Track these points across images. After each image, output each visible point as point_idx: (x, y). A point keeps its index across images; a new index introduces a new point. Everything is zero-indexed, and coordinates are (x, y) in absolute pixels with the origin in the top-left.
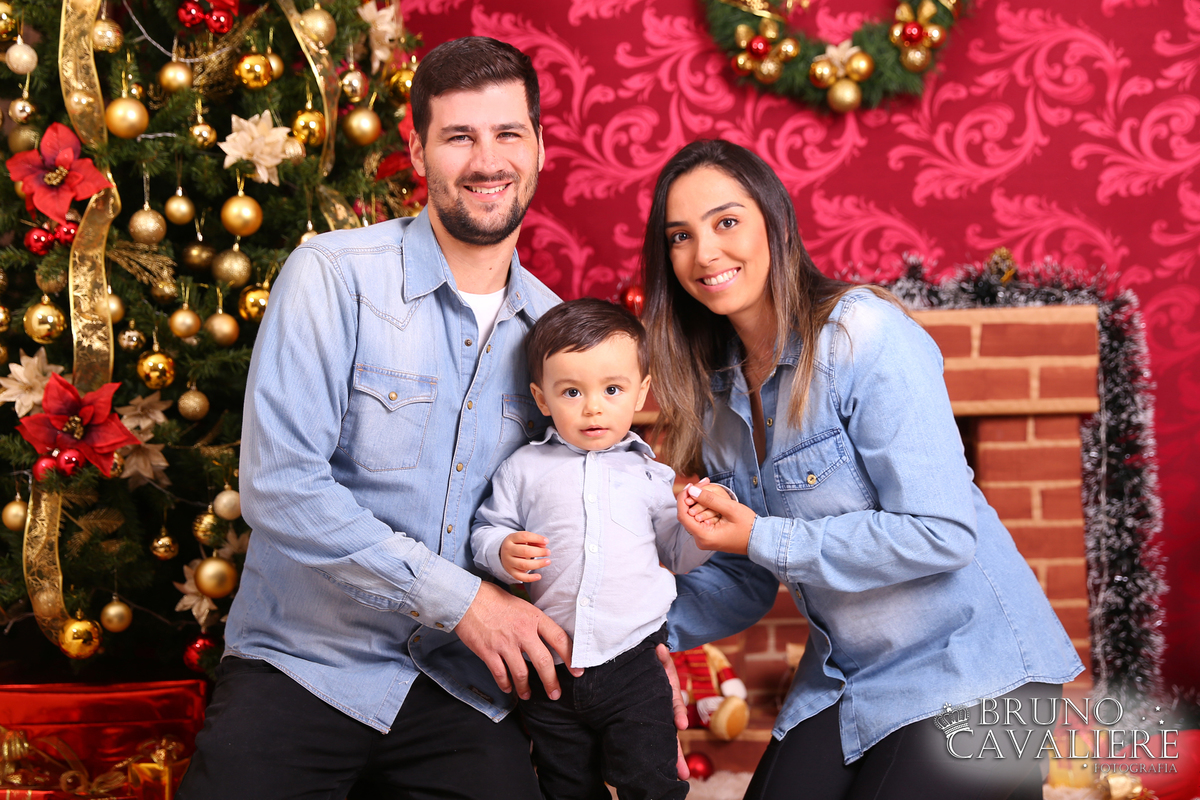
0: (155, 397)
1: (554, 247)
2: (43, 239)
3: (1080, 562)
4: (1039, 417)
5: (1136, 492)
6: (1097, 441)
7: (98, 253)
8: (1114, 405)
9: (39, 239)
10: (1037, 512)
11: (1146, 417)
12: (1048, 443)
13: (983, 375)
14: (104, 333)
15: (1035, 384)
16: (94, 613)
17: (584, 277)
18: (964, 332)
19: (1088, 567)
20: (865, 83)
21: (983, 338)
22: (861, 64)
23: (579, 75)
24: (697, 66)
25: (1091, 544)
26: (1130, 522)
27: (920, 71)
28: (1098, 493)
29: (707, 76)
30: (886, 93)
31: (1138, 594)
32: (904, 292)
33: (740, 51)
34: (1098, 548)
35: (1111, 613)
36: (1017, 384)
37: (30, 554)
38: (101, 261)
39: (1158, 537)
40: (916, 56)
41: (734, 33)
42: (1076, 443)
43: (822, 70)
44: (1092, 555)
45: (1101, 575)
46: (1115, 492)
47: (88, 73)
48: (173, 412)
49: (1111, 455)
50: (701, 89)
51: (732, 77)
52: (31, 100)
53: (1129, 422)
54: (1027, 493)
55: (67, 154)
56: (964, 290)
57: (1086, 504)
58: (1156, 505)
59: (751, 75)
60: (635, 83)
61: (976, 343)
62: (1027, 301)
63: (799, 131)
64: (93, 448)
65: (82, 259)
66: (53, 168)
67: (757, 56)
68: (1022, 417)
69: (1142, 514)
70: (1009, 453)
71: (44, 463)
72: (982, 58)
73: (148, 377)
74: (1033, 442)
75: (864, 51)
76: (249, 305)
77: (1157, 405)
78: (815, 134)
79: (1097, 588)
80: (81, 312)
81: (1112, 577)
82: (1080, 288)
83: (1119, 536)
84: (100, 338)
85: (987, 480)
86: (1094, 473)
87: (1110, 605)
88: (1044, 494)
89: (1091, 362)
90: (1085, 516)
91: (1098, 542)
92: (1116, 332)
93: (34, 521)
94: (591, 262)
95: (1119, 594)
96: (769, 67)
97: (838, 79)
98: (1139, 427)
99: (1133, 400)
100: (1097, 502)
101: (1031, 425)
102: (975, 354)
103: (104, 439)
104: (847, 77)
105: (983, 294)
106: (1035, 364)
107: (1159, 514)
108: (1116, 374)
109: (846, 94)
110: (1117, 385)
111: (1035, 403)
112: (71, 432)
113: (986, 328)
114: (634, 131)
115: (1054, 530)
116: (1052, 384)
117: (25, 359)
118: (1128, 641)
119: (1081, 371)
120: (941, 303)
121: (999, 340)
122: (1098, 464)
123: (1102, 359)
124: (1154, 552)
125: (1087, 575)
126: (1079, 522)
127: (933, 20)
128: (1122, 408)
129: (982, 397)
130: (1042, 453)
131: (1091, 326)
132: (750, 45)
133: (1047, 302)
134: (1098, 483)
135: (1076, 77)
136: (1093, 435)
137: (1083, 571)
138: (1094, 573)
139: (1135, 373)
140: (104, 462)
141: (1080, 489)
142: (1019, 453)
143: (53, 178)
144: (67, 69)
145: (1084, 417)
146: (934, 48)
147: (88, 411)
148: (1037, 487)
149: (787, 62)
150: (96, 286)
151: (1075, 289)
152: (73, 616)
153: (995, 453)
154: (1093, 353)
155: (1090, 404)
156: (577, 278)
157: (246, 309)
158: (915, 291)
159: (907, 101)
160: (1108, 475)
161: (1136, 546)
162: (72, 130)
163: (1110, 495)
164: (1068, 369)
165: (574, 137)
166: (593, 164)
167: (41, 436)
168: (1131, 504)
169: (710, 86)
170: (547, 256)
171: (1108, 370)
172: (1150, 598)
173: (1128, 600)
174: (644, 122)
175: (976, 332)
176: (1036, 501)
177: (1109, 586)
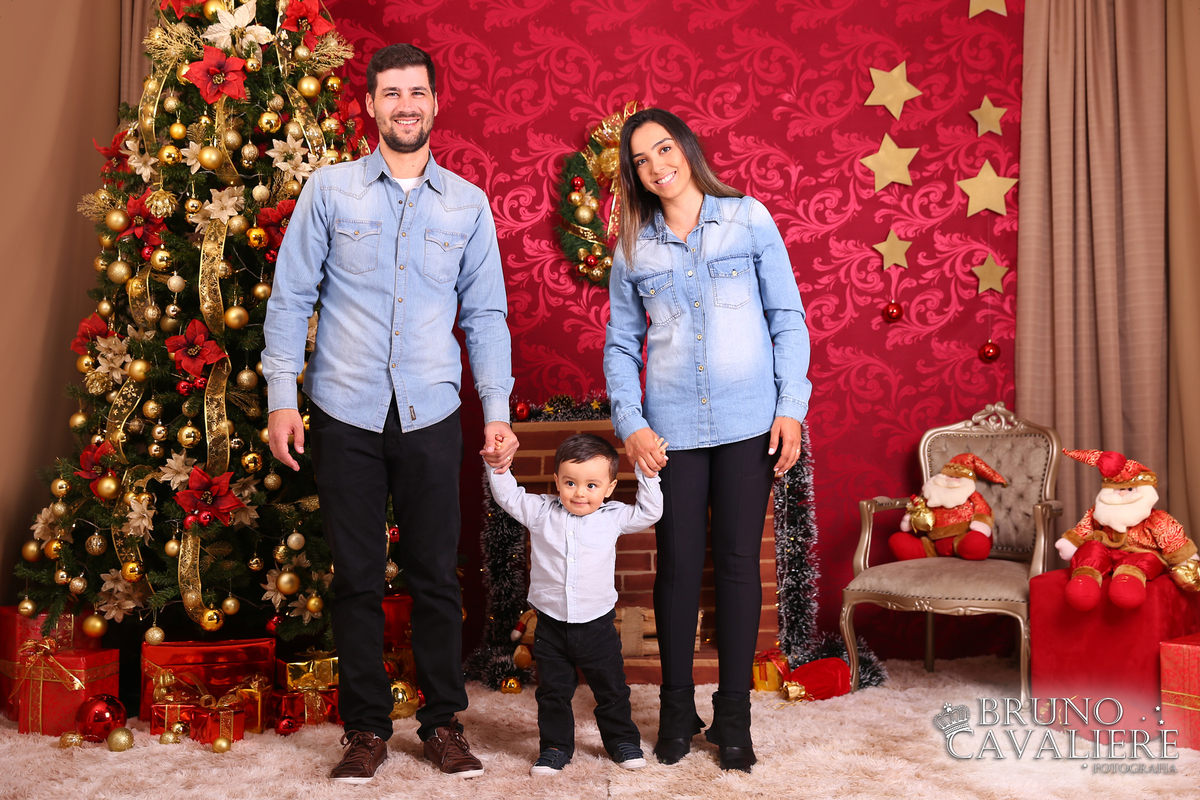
0: (251, 478)
2: (187, 387)
3: (774, 561)
5: (803, 522)
6: (783, 494)
7: (221, 396)
9: (184, 387)
11: (809, 480)
16: (219, 605)
19: (777, 564)
24: (554, 268)
26: (800, 539)
28: (783, 522)
29: (560, 274)
31: (804, 580)
33: (581, 262)
34: (782, 553)
35: (789, 591)
37: (182, 571)
38: (223, 402)
39: (815, 547)
41: (577, 251)
44: (779, 557)
45: (784, 569)
46: (792, 522)
47: (215, 294)
48: (261, 486)
49: (790, 501)
50: (556, 282)
51: (574, 275)
52: (177, 304)
53: (800, 483)
55: (201, 338)
57: (776, 528)
58: (815, 530)
59: (586, 275)
60: (518, 278)
64: (218, 510)
65: (212, 400)
66: (192, 346)
67: (591, 266)
69: (807, 534)
71: (190, 518)
73: (247, 466)
77: (815, 472)
79: (782, 576)
80: (211, 431)
81: (790, 569)
83: (794, 547)
84: (221, 446)
86: (780, 511)
87: (789, 585)
90: (776, 535)
91: (783, 550)
93: (184, 552)
95: (794, 580)
96: (597, 272)
98: (806, 485)
99: (802, 470)
100: (782, 527)
103: (225, 505)
107: (816, 534)
112: (206, 500)
114: (517, 306)
117: (174, 455)
118: (799, 606)
122: (783, 507)
124: (813, 556)
125: (776, 568)
126: (773, 539)
128: (796, 475)
132: (586, 259)
134: (783, 517)
136: (781, 490)
137: (774, 566)
138: (780, 567)
140: (225, 518)
141: (773, 519)
143: (193, 351)
144: (204, 291)
147: (215, 488)
150: (220, 416)
152: (208, 606)
160: (788, 512)
161: (804, 552)
162: (204, 323)
163: (789, 524)
167: (188, 503)
168: (801, 529)
169: (562, 280)
172: (811, 582)
173: (799, 583)
174: (523, 301)
177: (788, 575)
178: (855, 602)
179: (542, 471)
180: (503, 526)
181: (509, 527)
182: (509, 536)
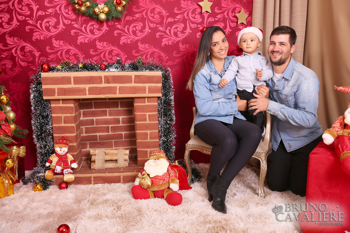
1: (30, 52)
4: (148, 97)
5: (170, 115)
6: (162, 104)
8: (165, 95)
10: (148, 120)
11: (172, 98)
12: (150, 104)
13: (135, 88)
15: (147, 90)
17: (39, 59)
18: (130, 77)
19: (159, 132)
20: (107, 14)
21: (135, 79)
22: (106, 9)
23: (35, 8)
24: (66, 7)
25: (160, 127)
26: (168, 122)
27: (121, 12)
28: (161, 115)
29: (69, 10)
30: (113, 17)
31: (170, 138)
32: (116, 67)
33: (76, 4)
35: (164, 142)
36: (143, 90)
39: (175, 125)
40: (119, 8)
42: (157, 104)
43: (97, 10)
44: (160, 129)
45: (162, 133)
46: (165, 115)
49: (164, 106)
50: (67, 13)
51: (74, 10)
53: (169, 99)
54: (145, 115)
56: (130, 67)
57: (159, 117)
58: (174, 118)
59: (79, 10)
60: (50, 10)
61: (133, 80)
62: (145, 70)
63: (92, 25)
67: (81, 5)
68: (145, 98)
69: (171, 120)
70: (141, 106)
72: (136, 10)
74: (147, 103)
75: (107, 6)
77: (174, 94)
78: (96, 26)
79: (161, 137)
81: (164, 134)
82: (158, 67)
83: (166, 125)
86: (161, 110)
87: (164, 141)
88: (149, 115)
89: (160, 85)
90: (159, 120)
91: (161, 126)
92: (165, 77)
94: (40, 56)
95: (166, 138)
96: (83, 8)
97: (101, 13)
98: (171, 100)
99: (170, 94)
100: (161, 117)
101: (146, 99)
102: (133, 82)
104: (103, 12)
105: (135, 68)
106: (147, 85)
108: (165, 87)
109: (103, 16)
110: (166, 90)
111: (147, 95)
113: (135, 76)
114: (50, 23)
115: (152, 124)
116: (151, 90)
118: (167, 148)
119: (158, 87)
120: (125, 70)
121: (139, 79)
123: (163, 84)
124: (174, 128)
125: (159, 133)
126: (157, 122)
128: (167, 96)
129: (135, 93)
130: (149, 106)
131: (160, 76)
132: (78, 2)
133: (150, 70)
134: (161, 113)
135: (157, 16)
136: (161, 102)
137: (158, 132)
138: (160, 133)
139: (170, 87)
141: (157, 114)
142: (144, 106)
145: (159, 98)
146: (124, 6)
148: (148, 114)
149: (88, 7)
151: (157, 67)
153: (138, 106)
154: (161, 83)
155: (160, 95)
156: (37, 60)
158: (118, 67)
159: (118, 20)
160: (164, 111)
161: (170, 127)
164: (155, 87)
165: (34, 23)
166: (40, 31)
168: (169, 118)
169: (70, 13)
170: (29, 54)
171: (164, 87)
172: (173, 139)
173: (168, 140)
174: (53, 21)
175: (133, 77)
176: (147, 117)
177: (163, 136)
178: (191, 150)
179: (56, 94)
180: (40, 119)
181: (43, 119)
182: (43, 122)
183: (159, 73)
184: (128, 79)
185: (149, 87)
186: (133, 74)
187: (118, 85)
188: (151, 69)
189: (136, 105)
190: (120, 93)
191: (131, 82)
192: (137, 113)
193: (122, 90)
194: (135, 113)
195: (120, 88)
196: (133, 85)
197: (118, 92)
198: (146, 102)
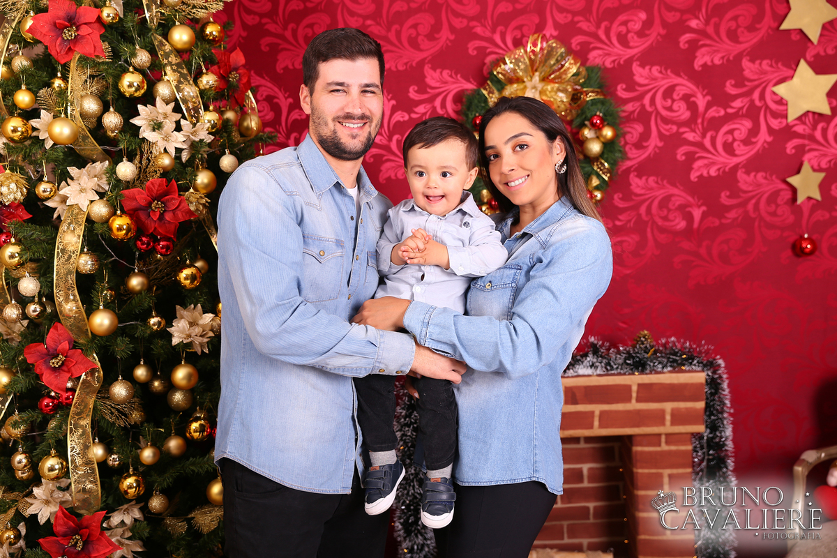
0: (133, 503)
2: (51, 404)
4: (669, 435)
5: (723, 475)
6: (702, 447)
7: (87, 422)
8: (714, 427)
9: (48, 405)
10: (666, 488)
11: (728, 432)
12: (673, 448)
13: (638, 412)
14: (94, 478)
15: (668, 417)
18: (628, 388)
21: (638, 392)
28: (701, 476)
31: (724, 534)
32: (591, 363)
33: (484, 203)
35: (708, 544)
36: (658, 418)
38: (89, 429)
41: (480, 193)
42: (690, 448)
46: (712, 476)
48: (145, 510)
52: (38, 304)
53: (720, 436)
54: (660, 476)
55: (65, 345)
56: (626, 363)
61: (634, 395)
62: (663, 369)
65: (76, 427)
66: (56, 356)
68: (660, 435)
70: (650, 453)
72: (620, 204)
73: (126, 492)
74: (665, 448)
76: (192, 431)
77: (734, 423)
80: (76, 467)
82: (693, 358)
84: (91, 482)
85: (637, 468)
86: (699, 465)
87: (708, 539)
88: (670, 476)
89: (701, 405)
92: (714, 384)
95: (713, 533)
98: (725, 439)
99: (722, 423)
101: (664, 438)
102: (634, 401)
103: (97, 551)
105: (640, 366)
106: (668, 406)
108: (711, 408)
110: (713, 415)
111: (668, 428)
112: (74, 546)
113: (640, 385)
116: (678, 418)
119: (695, 410)
121: (648, 392)
122: (702, 460)
123: (706, 402)
127: (597, 188)
128: (717, 429)
129: (638, 426)
130: (669, 453)
131: (701, 384)
133: (673, 367)
134: (702, 470)
135: (675, 216)
136: (700, 443)
139: (723, 405)
141: (691, 473)
142: (656, 453)
143: (55, 363)
145: (695, 435)
147: (85, 532)
148: (666, 472)
151: (690, 359)
153: (642, 453)
154: (702, 400)
155: (701, 428)
157: (190, 433)
158: (597, 364)
160: (707, 467)
163: (709, 477)
164: (687, 409)
167: (54, 550)
175: (635, 388)
176: (666, 480)
180: (414, 487)
183: (698, 377)
184: (622, 394)
185: (673, 410)
186: (635, 380)
187: (597, 408)
188: (677, 366)
189: (636, 452)
190: (601, 426)
191: (629, 400)
192: (640, 471)
193: (606, 418)
194: (635, 470)
195: (602, 413)
196: (634, 405)
197: (596, 423)
198: (663, 444)
